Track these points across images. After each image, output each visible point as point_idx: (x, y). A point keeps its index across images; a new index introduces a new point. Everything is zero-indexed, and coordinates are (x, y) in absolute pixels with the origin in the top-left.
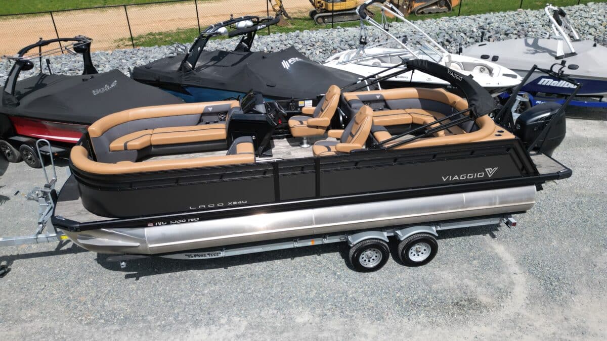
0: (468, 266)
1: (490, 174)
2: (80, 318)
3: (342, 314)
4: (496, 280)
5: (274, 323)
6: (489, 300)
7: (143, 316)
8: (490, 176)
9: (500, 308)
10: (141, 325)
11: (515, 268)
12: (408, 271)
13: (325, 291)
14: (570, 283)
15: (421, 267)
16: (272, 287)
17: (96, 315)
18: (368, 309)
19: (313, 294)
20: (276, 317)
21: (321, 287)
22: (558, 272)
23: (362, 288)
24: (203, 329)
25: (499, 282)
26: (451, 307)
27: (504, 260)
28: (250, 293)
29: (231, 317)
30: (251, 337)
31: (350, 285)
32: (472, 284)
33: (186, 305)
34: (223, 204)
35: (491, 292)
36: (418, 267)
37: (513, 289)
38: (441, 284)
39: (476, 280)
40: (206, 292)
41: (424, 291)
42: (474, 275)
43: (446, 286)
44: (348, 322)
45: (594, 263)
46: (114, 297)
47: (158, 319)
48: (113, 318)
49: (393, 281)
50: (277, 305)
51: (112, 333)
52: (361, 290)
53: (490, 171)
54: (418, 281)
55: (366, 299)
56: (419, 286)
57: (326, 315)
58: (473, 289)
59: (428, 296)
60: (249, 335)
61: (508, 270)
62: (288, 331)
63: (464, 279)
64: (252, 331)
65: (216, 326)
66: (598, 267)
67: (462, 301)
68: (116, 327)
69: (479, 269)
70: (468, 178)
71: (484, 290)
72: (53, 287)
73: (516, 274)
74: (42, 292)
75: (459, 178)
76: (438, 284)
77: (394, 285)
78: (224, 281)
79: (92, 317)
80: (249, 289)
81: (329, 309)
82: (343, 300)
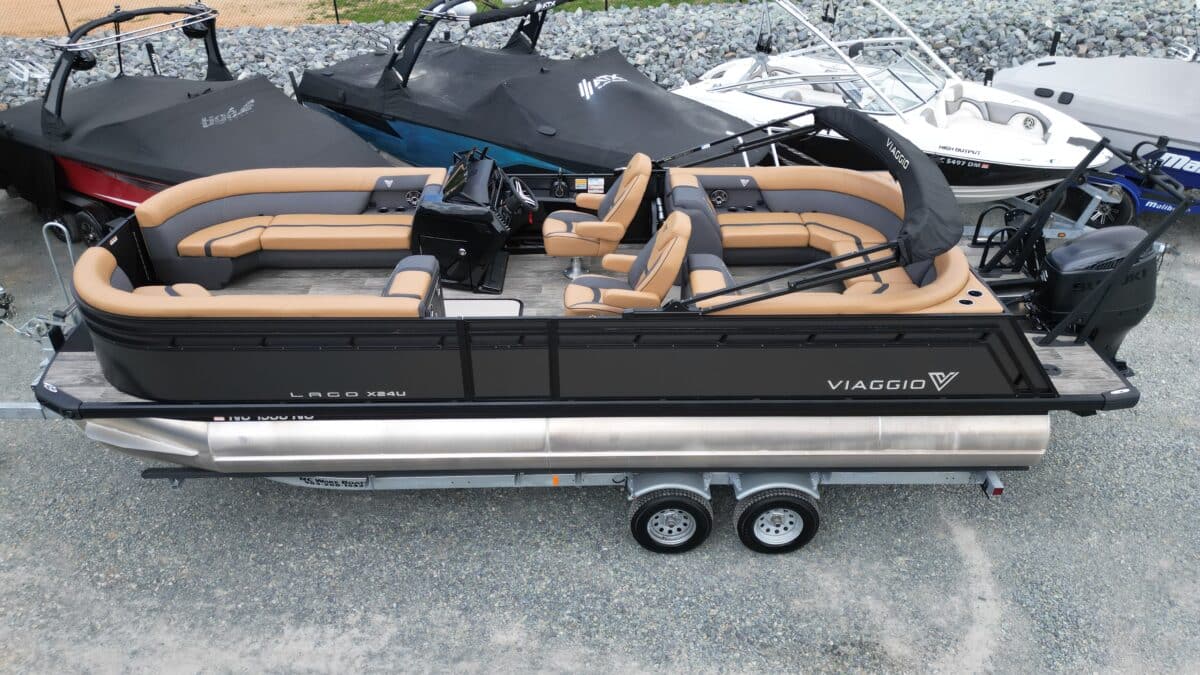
0: (883, 567)
1: (940, 386)
2: (96, 574)
3: (587, 638)
4: (935, 607)
5: (447, 638)
6: (907, 651)
7: (208, 586)
8: (939, 389)
10: (200, 604)
11: (987, 587)
12: (752, 562)
13: (566, 584)
14: (1101, 637)
15: (780, 557)
16: (466, 561)
17: (126, 572)
18: (643, 633)
19: (540, 588)
20: (455, 625)
21: (562, 574)
22: (1081, 608)
23: (644, 586)
24: (310, 630)
25: (939, 614)
26: (818, 654)
27: (966, 563)
28: (419, 568)
29: (369, 614)
30: (394, 661)
31: (622, 576)
32: (878, 609)
33: (293, 574)
34: (357, 395)
35: (915, 632)
36: (775, 557)
37: (967, 632)
38: (811, 601)
39: (891, 602)
40: (338, 552)
41: (772, 612)
42: (890, 589)
43: (821, 605)
44: (594, 658)
45: (1172, 598)
46: (168, 539)
47: (234, 598)
48: (155, 582)
49: (713, 581)
50: (463, 599)
51: (144, 614)
52: (641, 590)
53: (941, 379)
54: (764, 587)
55: (644, 612)
56: (763, 600)
57: (554, 635)
58: (877, 621)
59: (776, 624)
60: (393, 657)
61: (967, 588)
62: (469, 660)
63: (865, 595)
64: (399, 648)
65: (336, 627)
66: (1176, 609)
67: (845, 644)
68: (154, 603)
69: (904, 578)
70: (888, 388)
71: (902, 627)
72: (67, 504)
73: (984, 599)
74: (46, 512)
75: (868, 387)
76: (805, 601)
77: (712, 588)
78: (377, 536)
79: (117, 576)
80: (420, 557)
81: (563, 624)
82: (599, 607)
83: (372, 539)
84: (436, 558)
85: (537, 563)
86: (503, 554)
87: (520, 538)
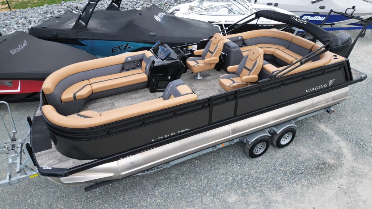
0: (311, 141)
3: (255, 190)
5: (215, 207)
6: (333, 161)
8: (330, 85)
9: (342, 165)
11: (337, 138)
12: (280, 151)
13: (237, 176)
14: (369, 141)
16: (201, 181)
18: (269, 182)
19: (230, 180)
20: (214, 202)
21: (233, 174)
22: (360, 136)
25: (333, 149)
26: (316, 170)
27: (328, 133)
28: (188, 188)
31: (250, 168)
32: (319, 152)
33: (146, 207)
34: (175, 133)
35: (332, 156)
36: (285, 148)
37: (342, 151)
38: (303, 156)
39: (321, 150)
41: (296, 163)
42: (318, 146)
43: (306, 157)
44: (262, 195)
49: (275, 160)
50: (210, 193)
52: (259, 170)
53: (331, 82)
54: (289, 157)
55: (264, 176)
56: (291, 160)
57: (245, 193)
58: (322, 156)
59: (300, 166)
61: (333, 139)
63: (313, 150)
67: (319, 165)
69: (319, 142)
71: (328, 155)
73: (339, 141)
75: (315, 89)
76: (301, 157)
77: (276, 163)
80: (186, 185)
81: (245, 189)
82: (251, 180)
83: (165, 185)
84: (190, 183)
85: (224, 173)
86: (211, 174)
87: (212, 168)
